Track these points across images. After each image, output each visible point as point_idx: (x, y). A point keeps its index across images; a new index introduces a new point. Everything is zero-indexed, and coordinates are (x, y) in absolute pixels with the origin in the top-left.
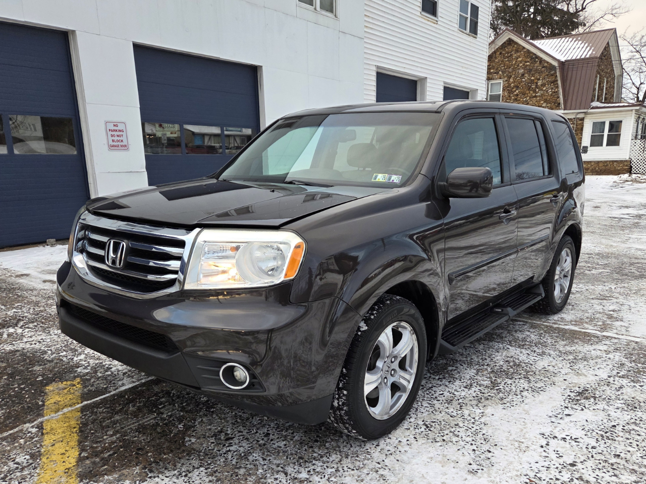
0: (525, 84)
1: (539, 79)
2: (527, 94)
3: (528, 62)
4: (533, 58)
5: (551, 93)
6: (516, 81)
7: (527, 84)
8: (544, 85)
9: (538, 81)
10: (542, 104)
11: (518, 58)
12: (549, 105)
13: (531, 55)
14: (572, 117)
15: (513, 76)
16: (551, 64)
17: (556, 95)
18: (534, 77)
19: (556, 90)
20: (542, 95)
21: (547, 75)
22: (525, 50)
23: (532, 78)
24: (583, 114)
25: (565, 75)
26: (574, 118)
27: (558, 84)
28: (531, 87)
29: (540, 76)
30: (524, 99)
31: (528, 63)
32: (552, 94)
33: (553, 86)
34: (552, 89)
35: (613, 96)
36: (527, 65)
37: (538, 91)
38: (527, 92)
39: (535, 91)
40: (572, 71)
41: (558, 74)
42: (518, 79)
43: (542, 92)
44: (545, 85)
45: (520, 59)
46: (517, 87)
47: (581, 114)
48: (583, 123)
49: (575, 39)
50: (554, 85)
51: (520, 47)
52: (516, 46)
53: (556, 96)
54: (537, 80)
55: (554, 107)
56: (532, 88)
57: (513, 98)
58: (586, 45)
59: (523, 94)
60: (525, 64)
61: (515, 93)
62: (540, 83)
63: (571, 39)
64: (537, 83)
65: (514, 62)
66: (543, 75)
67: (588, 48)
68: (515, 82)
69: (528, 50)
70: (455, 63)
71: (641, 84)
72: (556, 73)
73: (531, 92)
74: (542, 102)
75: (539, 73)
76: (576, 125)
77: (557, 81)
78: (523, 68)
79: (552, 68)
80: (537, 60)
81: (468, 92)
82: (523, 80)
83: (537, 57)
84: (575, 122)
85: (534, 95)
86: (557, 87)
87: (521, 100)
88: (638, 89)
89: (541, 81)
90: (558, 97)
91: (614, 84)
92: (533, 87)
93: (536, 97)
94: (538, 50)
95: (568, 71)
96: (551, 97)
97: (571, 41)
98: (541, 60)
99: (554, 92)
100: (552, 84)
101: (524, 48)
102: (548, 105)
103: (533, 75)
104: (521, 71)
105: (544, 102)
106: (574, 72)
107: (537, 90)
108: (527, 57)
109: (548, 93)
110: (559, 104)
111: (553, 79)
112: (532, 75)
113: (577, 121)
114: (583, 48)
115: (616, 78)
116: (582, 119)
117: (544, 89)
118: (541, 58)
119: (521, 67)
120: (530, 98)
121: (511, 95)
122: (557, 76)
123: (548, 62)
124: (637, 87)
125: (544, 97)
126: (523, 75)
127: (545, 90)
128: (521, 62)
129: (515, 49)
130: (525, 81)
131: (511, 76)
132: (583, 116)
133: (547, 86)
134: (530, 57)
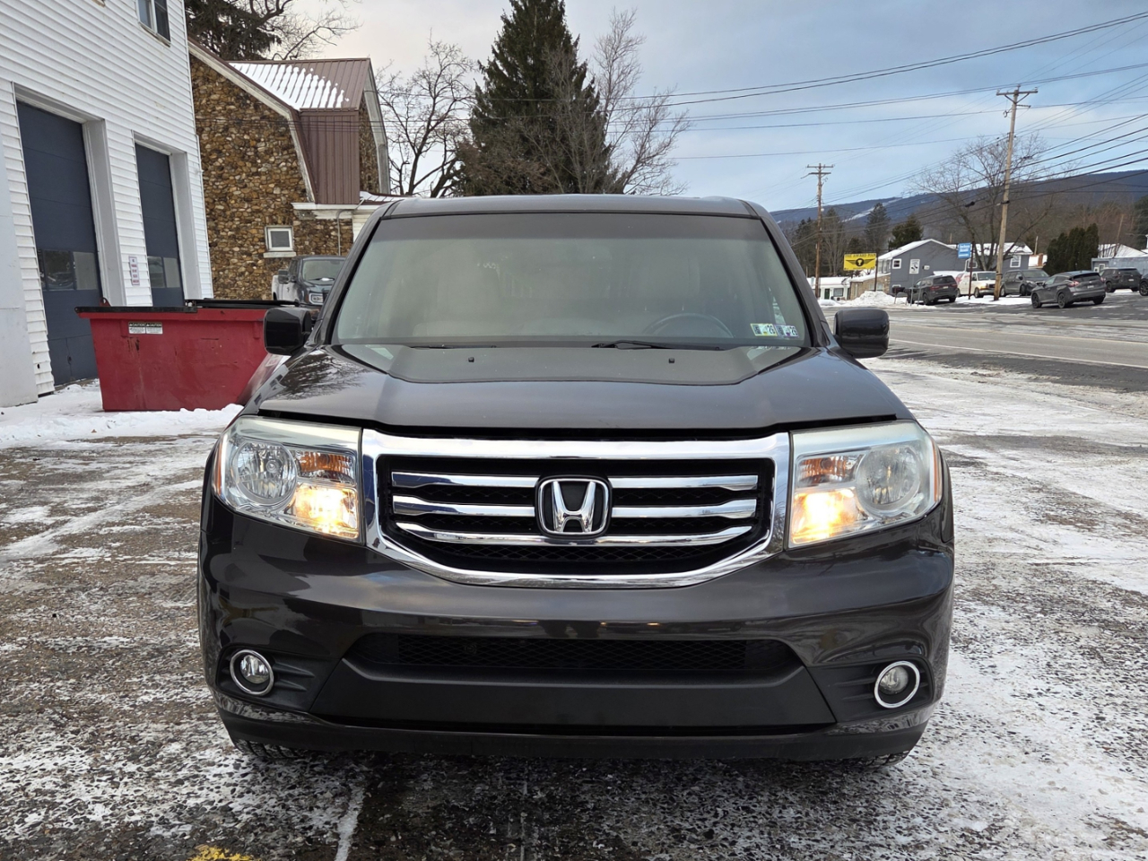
0: (234, 148)
1: (259, 141)
2: (241, 167)
3: (232, 104)
4: (243, 98)
5: (285, 169)
6: (214, 139)
7: (237, 148)
8: (269, 152)
9: (259, 145)
10: (273, 189)
11: (210, 95)
12: (285, 192)
13: (236, 90)
14: (331, 217)
15: (207, 129)
16: (276, 113)
17: (295, 174)
18: (248, 134)
19: (294, 164)
20: (269, 173)
21: (274, 134)
22: (223, 80)
23: (246, 137)
24: (350, 213)
25: (306, 135)
26: (335, 220)
27: (295, 153)
28: (245, 154)
29: (259, 133)
30: (237, 178)
31: (232, 107)
32: (287, 171)
33: (287, 157)
34: (286, 161)
35: (378, 182)
36: (231, 110)
37: (261, 163)
38: (241, 163)
39: (254, 163)
40: (318, 131)
41: (293, 133)
42: (218, 137)
43: (269, 166)
44: (272, 153)
45: (214, 97)
46: (219, 152)
47: (346, 213)
48: (352, 230)
49: (304, 70)
50: (288, 154)
51: (212, 72)
52: (202, 69)
53: (296, 176)
54: (255, 142)
55: (295, 196)
56: (249, 156)
57: (213, 173)
58: (329, 84)
59: (233, 168)
60: (228, 107)
61: (218, 164)
62: (261, 148)
63: (296, 69)
64: (256, 148)
65: (204, 101)
66: (266, 133)
67: (335, 91)
68: (212, 141)
69: (227, 80)
70: (144, 93)
71: (404, 163)
72: (288, 131)
73: (249, 164)
74: (272, 186)
75: (257, 128)
76: (341, 233)
77: (293, 146)
78: (223, 115)
79: (279, 120)
80: (248, 102)
81: (167, 157)
82: (228, 138)
83: (248, 96)
84: (338, 227)
85: (254, 170)
86: (296, 158)
87: (231, 178)
88: (400, 171)
89: (263, 144)
90: (301, 178)
91: (376, 160)
92: (249, 154)
93: (258, 173)
94: (250, 84)
95: (309, 131)
96: (288, 177)
97: (299, 73)
98: (257, 105)
99: (292, 168)
100: (285, 152)
101: (219, 75)
102: (283, 192)
103: (246, 132)
104: (222, 120)
105: (276, 186)
106: (322, 135)
107: (259, 161)
108: (228, 94)
109: (280, 169)
110: (304, 191)
111: (286, 142)
112: (244, 130)
113: (340, 226)
114: (324, 88)
115: (377, 149)
116: (349, 223)
117: (272, 160)
118: (257, 100)
119: (220, 112)
120: (248, 176)
121: (210, 168)
122: (291, 137)
123: (270, 109)
124: (398, 169)
125: (274, 177)
126: (226, 129)
127: (274, 163)
128: (218, 102)
129: (201, 74)
130: (233, 141)
131: (203, 130)
132: (350, 217)
133: (275, 154)
134: (234, 95)
